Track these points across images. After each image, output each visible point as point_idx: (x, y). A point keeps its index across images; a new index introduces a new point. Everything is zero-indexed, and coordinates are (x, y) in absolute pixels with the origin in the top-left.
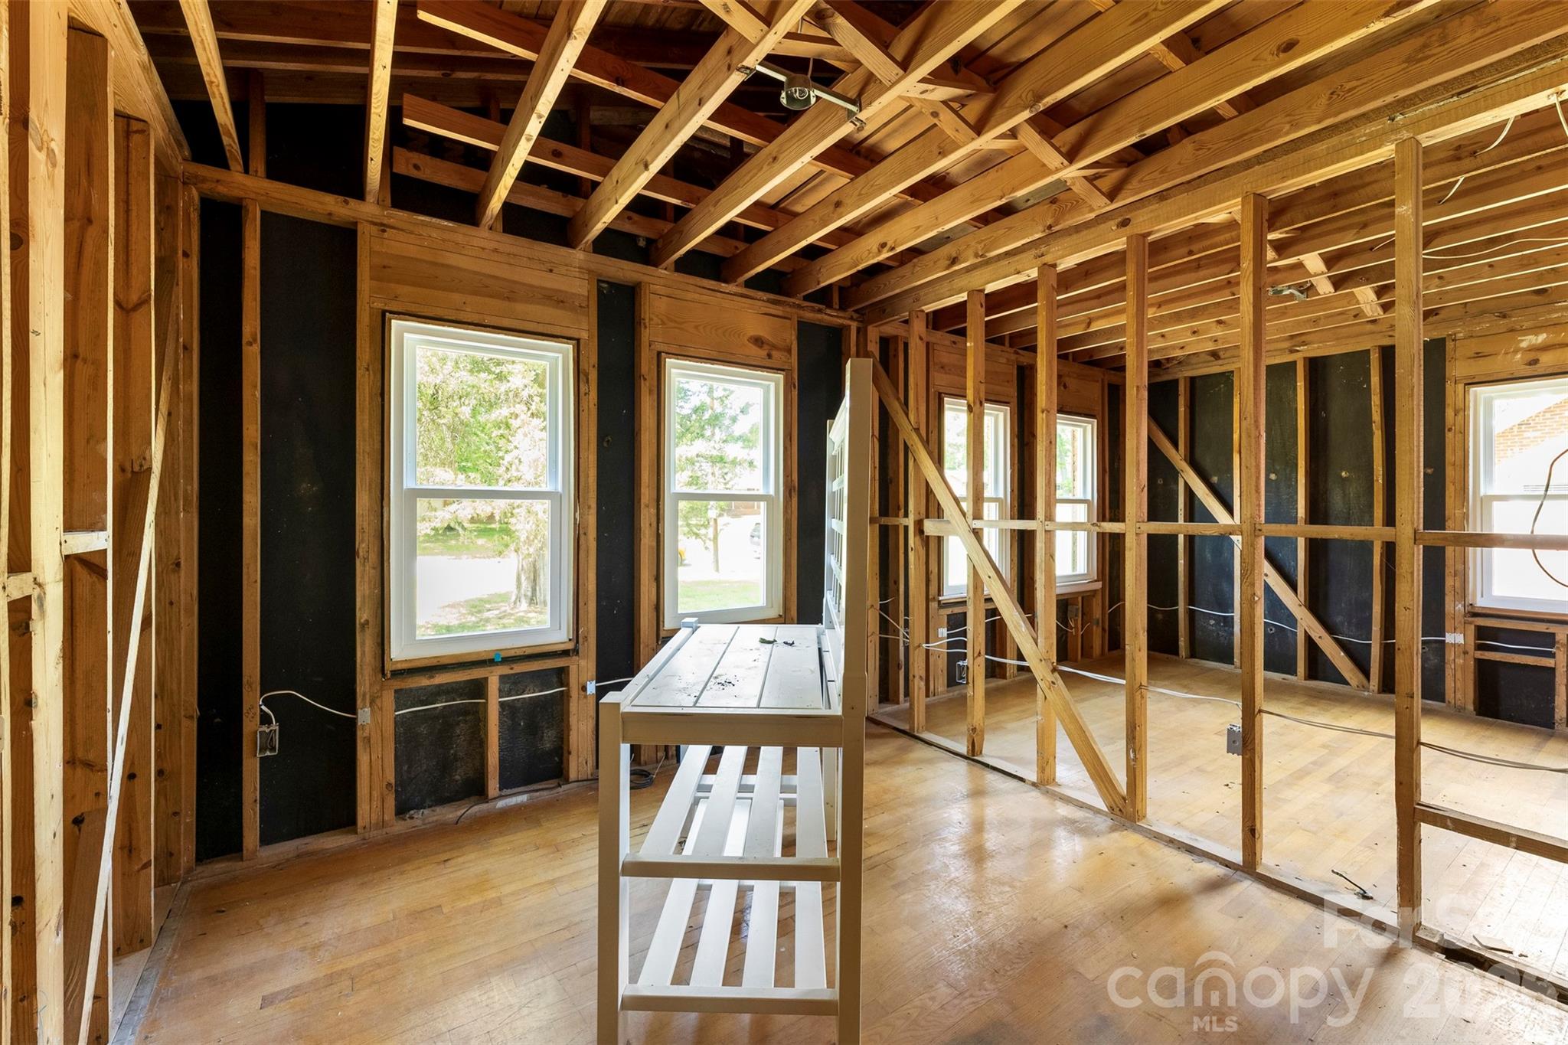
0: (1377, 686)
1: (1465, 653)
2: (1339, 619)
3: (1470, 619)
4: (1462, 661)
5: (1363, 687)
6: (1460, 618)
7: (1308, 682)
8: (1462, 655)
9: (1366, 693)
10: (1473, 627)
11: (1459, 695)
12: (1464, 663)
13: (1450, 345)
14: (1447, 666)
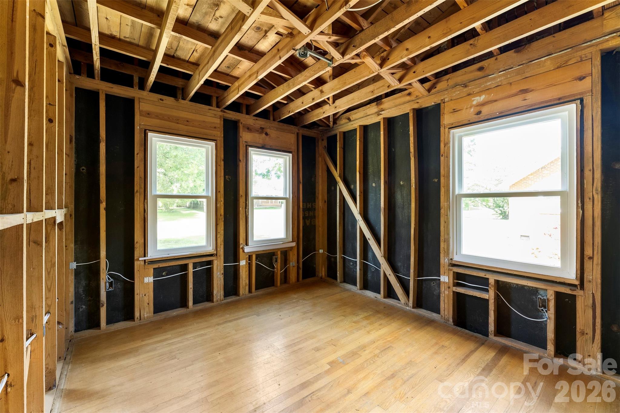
0: (412, 304)
1: (449, 288)
2: (399, 264)
3: (451, 268)
4: (447, 292)
5: (407, 304)
6: (447, 267)
7: (385, 299)
8: (448, 289)
9: (408, 308)
10: (452, 272)
11: (446, 313)
12: (448, 293)
13: (442, 105)
14: (441, 295)
